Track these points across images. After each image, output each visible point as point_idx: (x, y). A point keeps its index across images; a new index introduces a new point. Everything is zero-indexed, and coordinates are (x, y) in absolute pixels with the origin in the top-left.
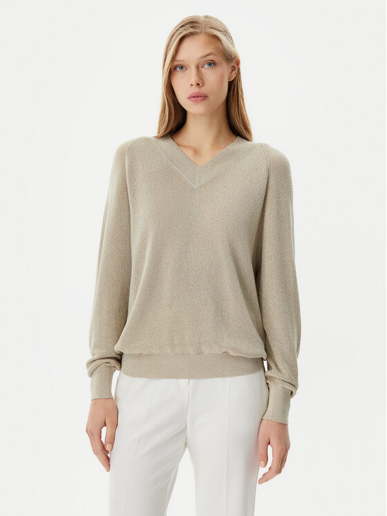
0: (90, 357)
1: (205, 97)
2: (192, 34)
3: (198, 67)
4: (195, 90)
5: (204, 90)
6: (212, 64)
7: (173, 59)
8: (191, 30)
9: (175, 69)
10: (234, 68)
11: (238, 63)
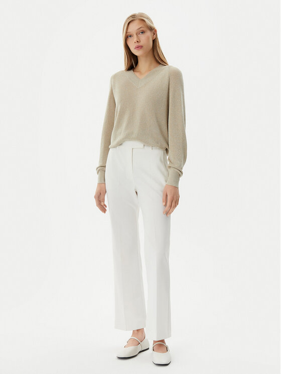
0: (98, 166)
1: (141, 47)
2: (132, 21)
3: (137, 34)
4: (137, 44)
5: (141, 44)
6: (143, 32)
7: (126, 33)
8: (132, 19)
9: (128, 37)
10: (154, 34)
11: (156, 31)
